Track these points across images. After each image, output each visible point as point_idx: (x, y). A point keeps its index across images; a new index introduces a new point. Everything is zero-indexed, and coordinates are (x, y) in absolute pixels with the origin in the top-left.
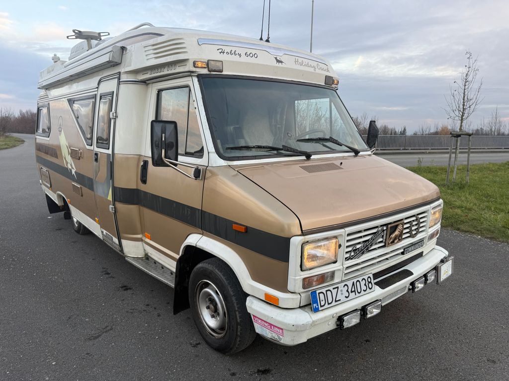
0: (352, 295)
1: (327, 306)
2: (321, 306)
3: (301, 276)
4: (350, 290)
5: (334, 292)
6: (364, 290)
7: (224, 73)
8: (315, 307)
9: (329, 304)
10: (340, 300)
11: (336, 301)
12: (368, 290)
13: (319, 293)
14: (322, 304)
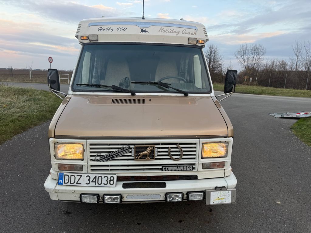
0: (92, 184)
1: (69, 184)
2: (65, 183)
3: (54, 161)
4: (91, 180)
5: (77, 178)
6: (104, 184)
7: (99, 41)
8: (60, 182)
9: (71, 183)
10: (81, 184)
11: (77, 183)
12: (108, 185)
13: (65, 175)
14: (66, 181)
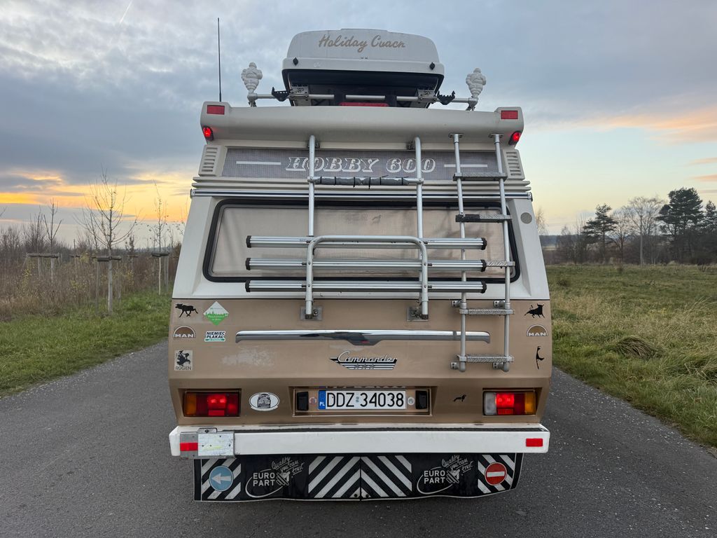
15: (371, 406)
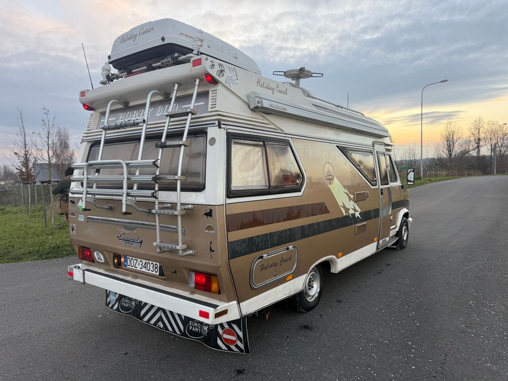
15: (144, 270)
